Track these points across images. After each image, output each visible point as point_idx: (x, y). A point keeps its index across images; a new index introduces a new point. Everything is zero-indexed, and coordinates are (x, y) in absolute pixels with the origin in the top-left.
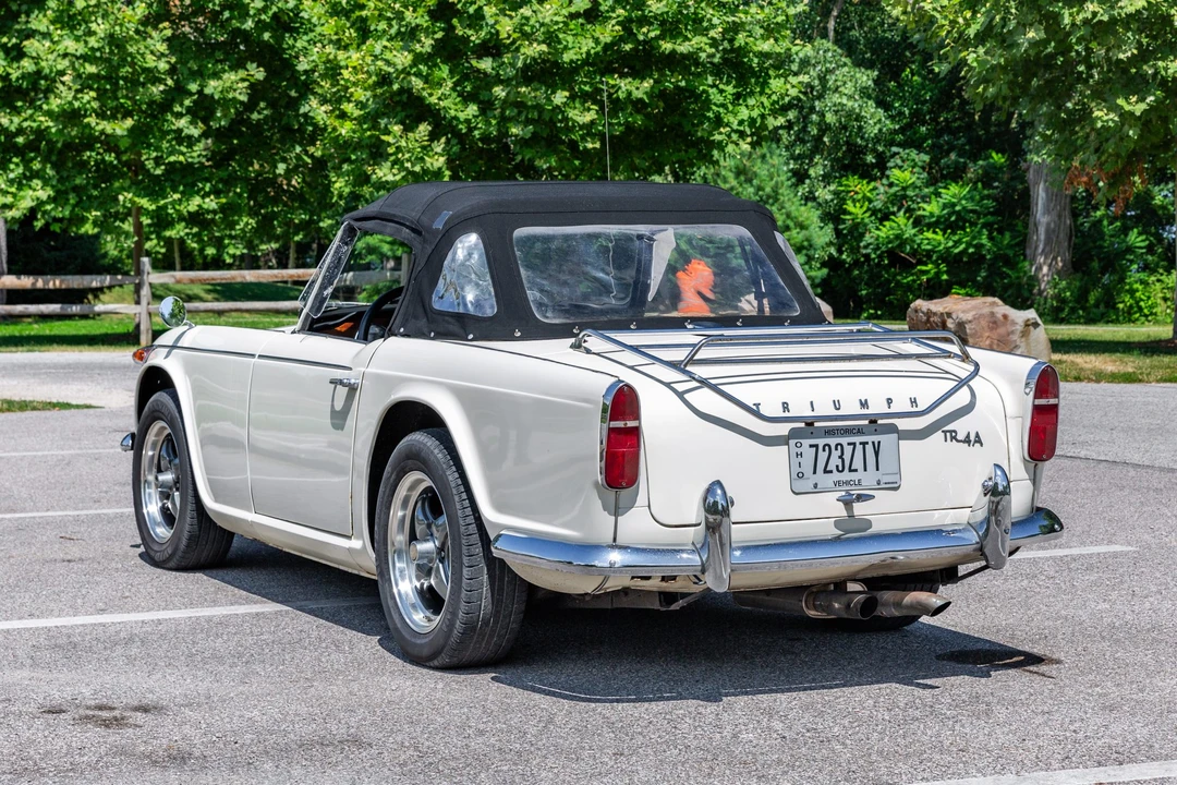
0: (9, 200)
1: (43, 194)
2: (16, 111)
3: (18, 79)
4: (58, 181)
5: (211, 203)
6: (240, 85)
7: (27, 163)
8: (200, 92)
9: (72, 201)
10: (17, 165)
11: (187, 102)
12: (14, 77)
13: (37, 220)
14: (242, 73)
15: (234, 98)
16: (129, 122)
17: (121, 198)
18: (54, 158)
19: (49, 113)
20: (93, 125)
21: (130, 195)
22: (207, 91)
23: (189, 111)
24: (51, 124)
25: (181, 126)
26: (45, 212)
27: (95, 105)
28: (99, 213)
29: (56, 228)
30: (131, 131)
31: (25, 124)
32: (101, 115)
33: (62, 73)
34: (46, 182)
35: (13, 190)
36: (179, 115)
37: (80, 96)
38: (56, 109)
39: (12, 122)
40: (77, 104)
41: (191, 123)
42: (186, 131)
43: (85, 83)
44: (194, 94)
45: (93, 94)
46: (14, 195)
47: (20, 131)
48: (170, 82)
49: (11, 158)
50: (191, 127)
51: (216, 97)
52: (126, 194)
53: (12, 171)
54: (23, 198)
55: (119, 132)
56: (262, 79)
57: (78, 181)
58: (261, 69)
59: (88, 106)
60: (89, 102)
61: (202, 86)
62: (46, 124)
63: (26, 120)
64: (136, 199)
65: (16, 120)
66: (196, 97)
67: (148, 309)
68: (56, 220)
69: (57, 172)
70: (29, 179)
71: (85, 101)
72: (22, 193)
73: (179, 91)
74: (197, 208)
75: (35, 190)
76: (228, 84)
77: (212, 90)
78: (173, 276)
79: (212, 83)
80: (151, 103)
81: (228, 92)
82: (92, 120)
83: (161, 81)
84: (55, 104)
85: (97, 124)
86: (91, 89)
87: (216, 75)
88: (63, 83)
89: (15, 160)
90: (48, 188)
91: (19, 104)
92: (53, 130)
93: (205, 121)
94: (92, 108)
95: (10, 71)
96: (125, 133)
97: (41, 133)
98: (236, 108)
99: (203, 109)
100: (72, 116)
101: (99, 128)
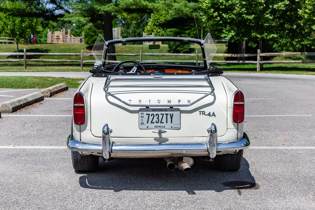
0: (226, 35)
1: (233, 34)
2: (228, 13)
3: (228, 6)
4: (238, 31)
5: (275, 36)
6: (282, 6)
7: (230, 26)
8: (272, 8)
9: (241, 36)
10: (228, 27)
11: (269, 10)
12: (227, 5)
13: (233, 40)
14: (283, 3)
15: (281, 9)
16: (253, 16)
17: (252, 34)
18: (237, 25)
19: (234, 14)
20: (245, 16)
21: (255, 34)
22: (274, 7)
23: (270, 12)
24: (234, 17)
25: (268, 16)
26: (234, 38)
27: (246, 11)
28: (247, 38)
29: (237, 42)
30: (254, 18)
31: (230, 17)
32: (247, 14)
33: (237, 4)
34: (234, 31)
35: (227, 33)
36: (267, 14)
37: (241, 9)
38: (235, 13)
39: (227, 16)
40: (241, 12)
41: (270, 16)
42: (269, 18)
43: (243, 6)
44: (271, 8)
45: (245, 9)
46: (227, 34)
47: (229, 18)
48: (265, 5)
49: (227, 25)
50: (270, 17)
51: (276, 9)
52: (253, 33)
53: (227, 28)
54: (229, 35)
55: (251, 18)
56: (288, 4)
57: (243, 31)
58: (288, 1)
59: (243, 12)
60: (244, 11)
61: (273, 6)
62: (233, 17)
63: (230, 16)
64: (256, 35)
65: (228, 16)
66: (272, 9)
67: (259, 62)
68: (237, 40)
69: (237, 29)
70: (231, 30)
71: (243, 11)
72: (229, 34)
73: (267, 8)
74: (272, 37)
75: (232, 33)
76: (279, 6)
77: (275, 7)
78: (265, 54)
79: (275, 5)
80: (260, 11)
81: (279, 7)
82: (244, 15)
83: (262, 5)
84: (235, 12)
85: (246, 16)
86: (244, 8)
87: (276, 4)
88: (237, 6)
89: (228, 25)
90: (235, 32)
91: (229, 12)
92: (235, 18)
93: (274, 15)
94: (245, 12)
95: (226, 4)
96: (252, 19)
97: (233, 19)
98: (281, 11)
99: (274, 12)
100: (239, 14)
101: (246, 17)
